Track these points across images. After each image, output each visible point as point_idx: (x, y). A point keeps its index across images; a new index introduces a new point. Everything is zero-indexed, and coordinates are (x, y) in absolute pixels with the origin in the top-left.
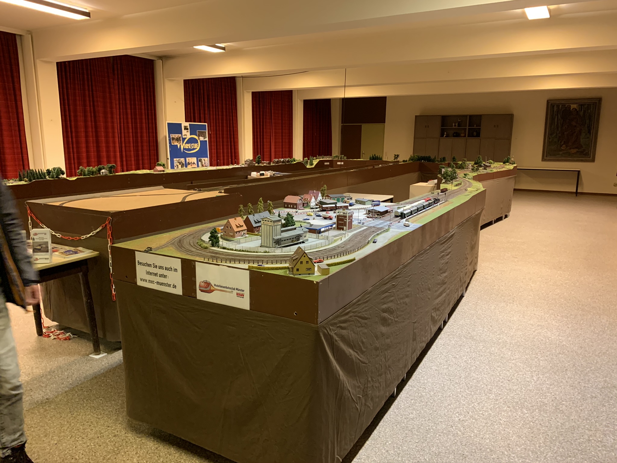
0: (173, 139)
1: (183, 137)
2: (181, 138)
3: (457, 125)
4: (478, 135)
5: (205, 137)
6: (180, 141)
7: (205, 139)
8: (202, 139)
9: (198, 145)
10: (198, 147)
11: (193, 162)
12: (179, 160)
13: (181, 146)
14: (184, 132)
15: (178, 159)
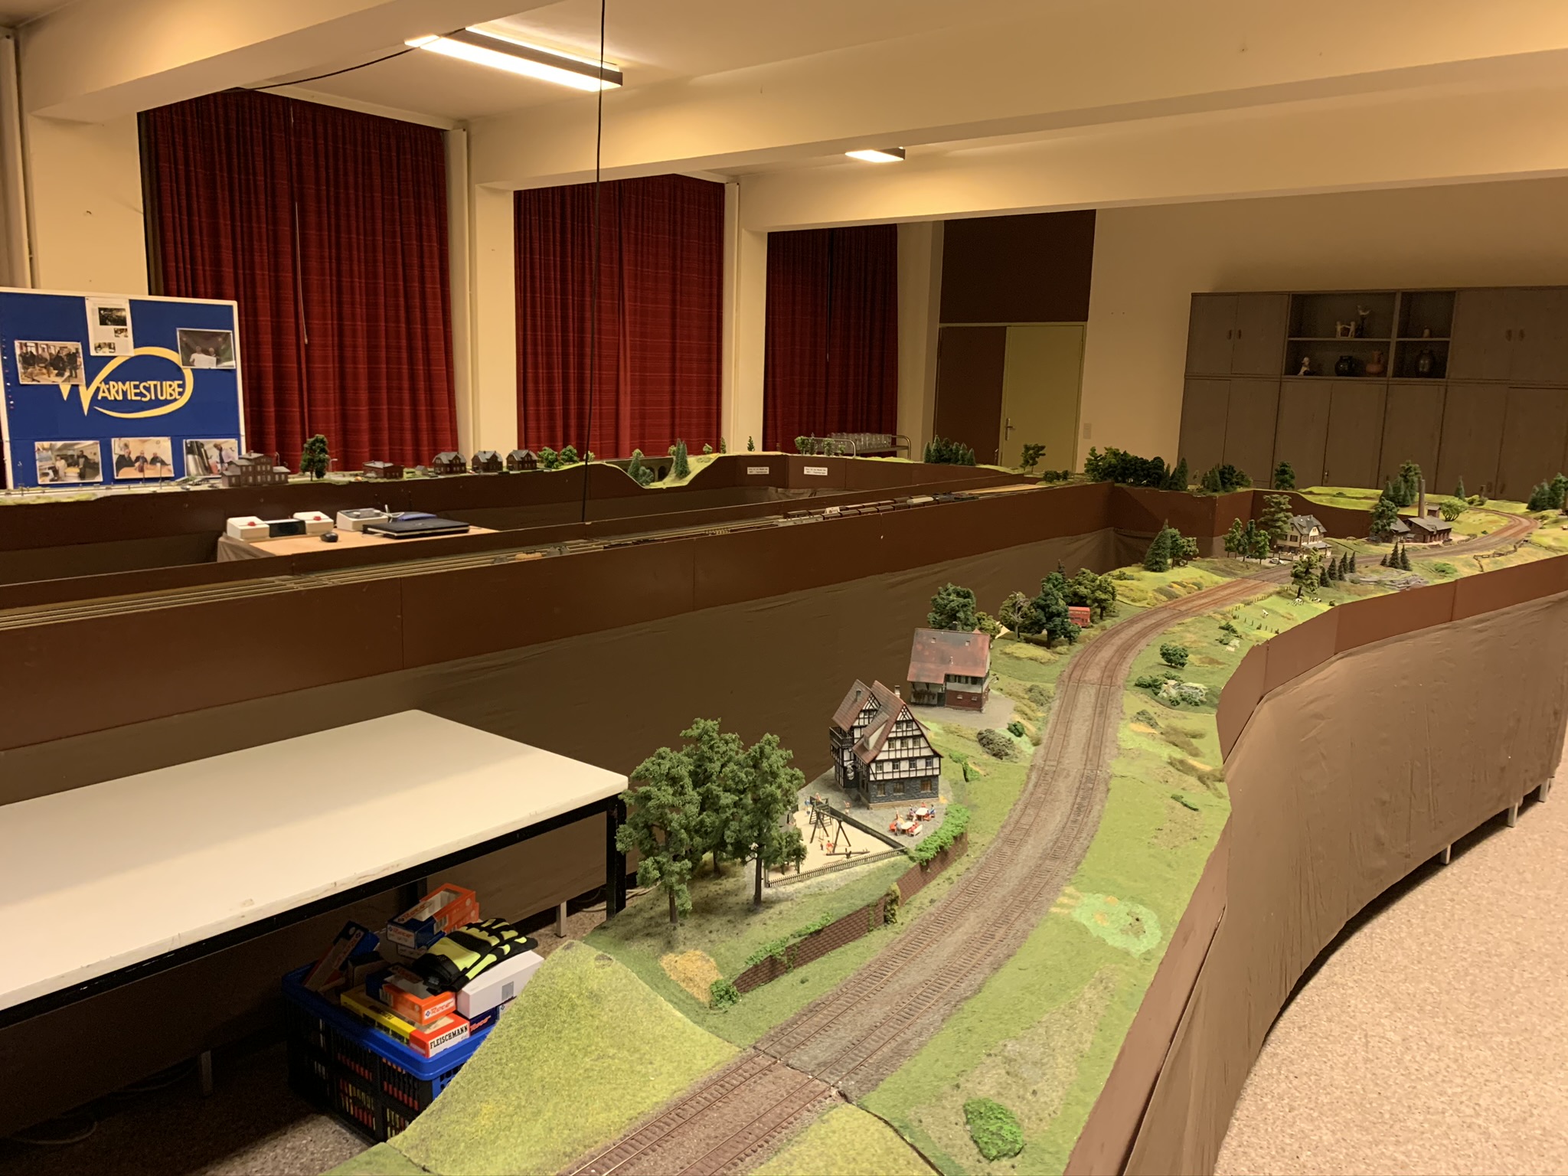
0: (30, 360)
1: (93, 353)
2: (80, 360)
3: (1352, 328)
4: (1438, 370)
5: (220, 355)
6: (75, 368)
7: (225, 365)
8: (204, 361)
9: (182, 386)
10: (181, 394)
11: (149, 457)
12: (65, 447)
13: (82, 389)
14: (98, 333)
15: (59, 444)
